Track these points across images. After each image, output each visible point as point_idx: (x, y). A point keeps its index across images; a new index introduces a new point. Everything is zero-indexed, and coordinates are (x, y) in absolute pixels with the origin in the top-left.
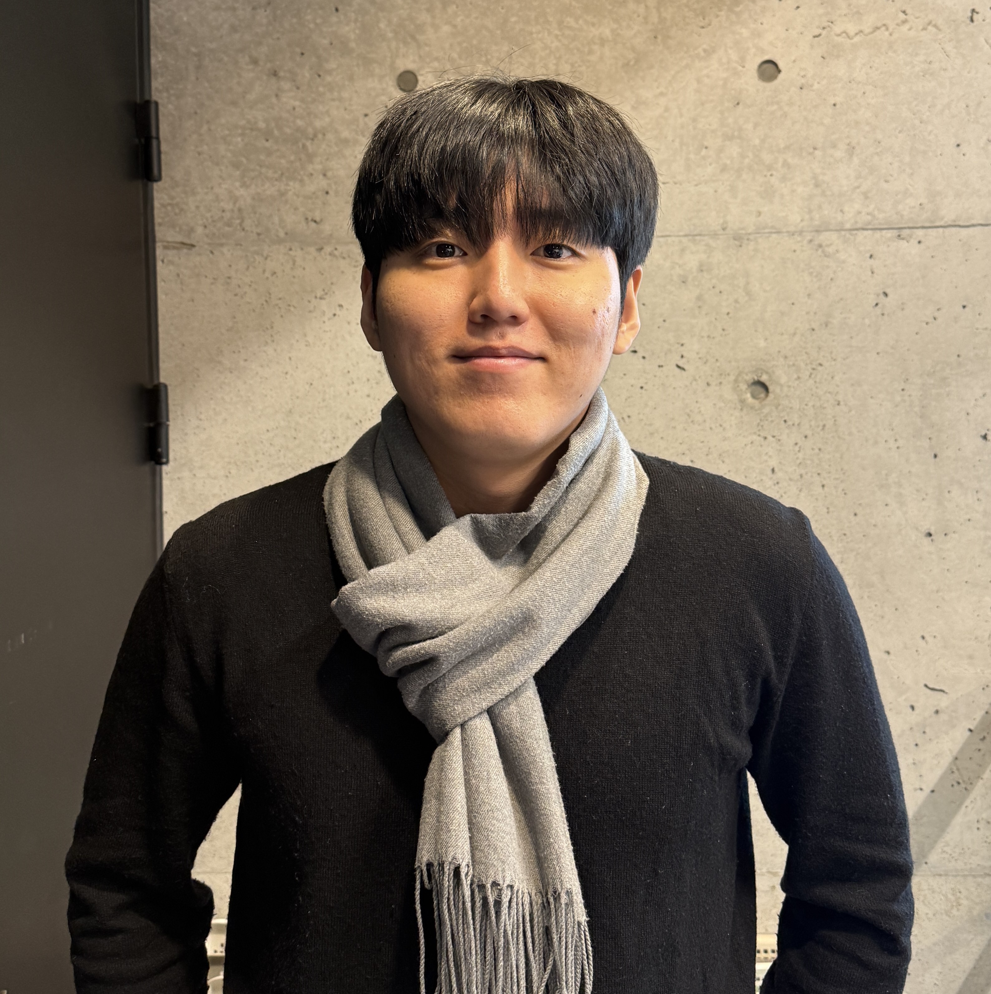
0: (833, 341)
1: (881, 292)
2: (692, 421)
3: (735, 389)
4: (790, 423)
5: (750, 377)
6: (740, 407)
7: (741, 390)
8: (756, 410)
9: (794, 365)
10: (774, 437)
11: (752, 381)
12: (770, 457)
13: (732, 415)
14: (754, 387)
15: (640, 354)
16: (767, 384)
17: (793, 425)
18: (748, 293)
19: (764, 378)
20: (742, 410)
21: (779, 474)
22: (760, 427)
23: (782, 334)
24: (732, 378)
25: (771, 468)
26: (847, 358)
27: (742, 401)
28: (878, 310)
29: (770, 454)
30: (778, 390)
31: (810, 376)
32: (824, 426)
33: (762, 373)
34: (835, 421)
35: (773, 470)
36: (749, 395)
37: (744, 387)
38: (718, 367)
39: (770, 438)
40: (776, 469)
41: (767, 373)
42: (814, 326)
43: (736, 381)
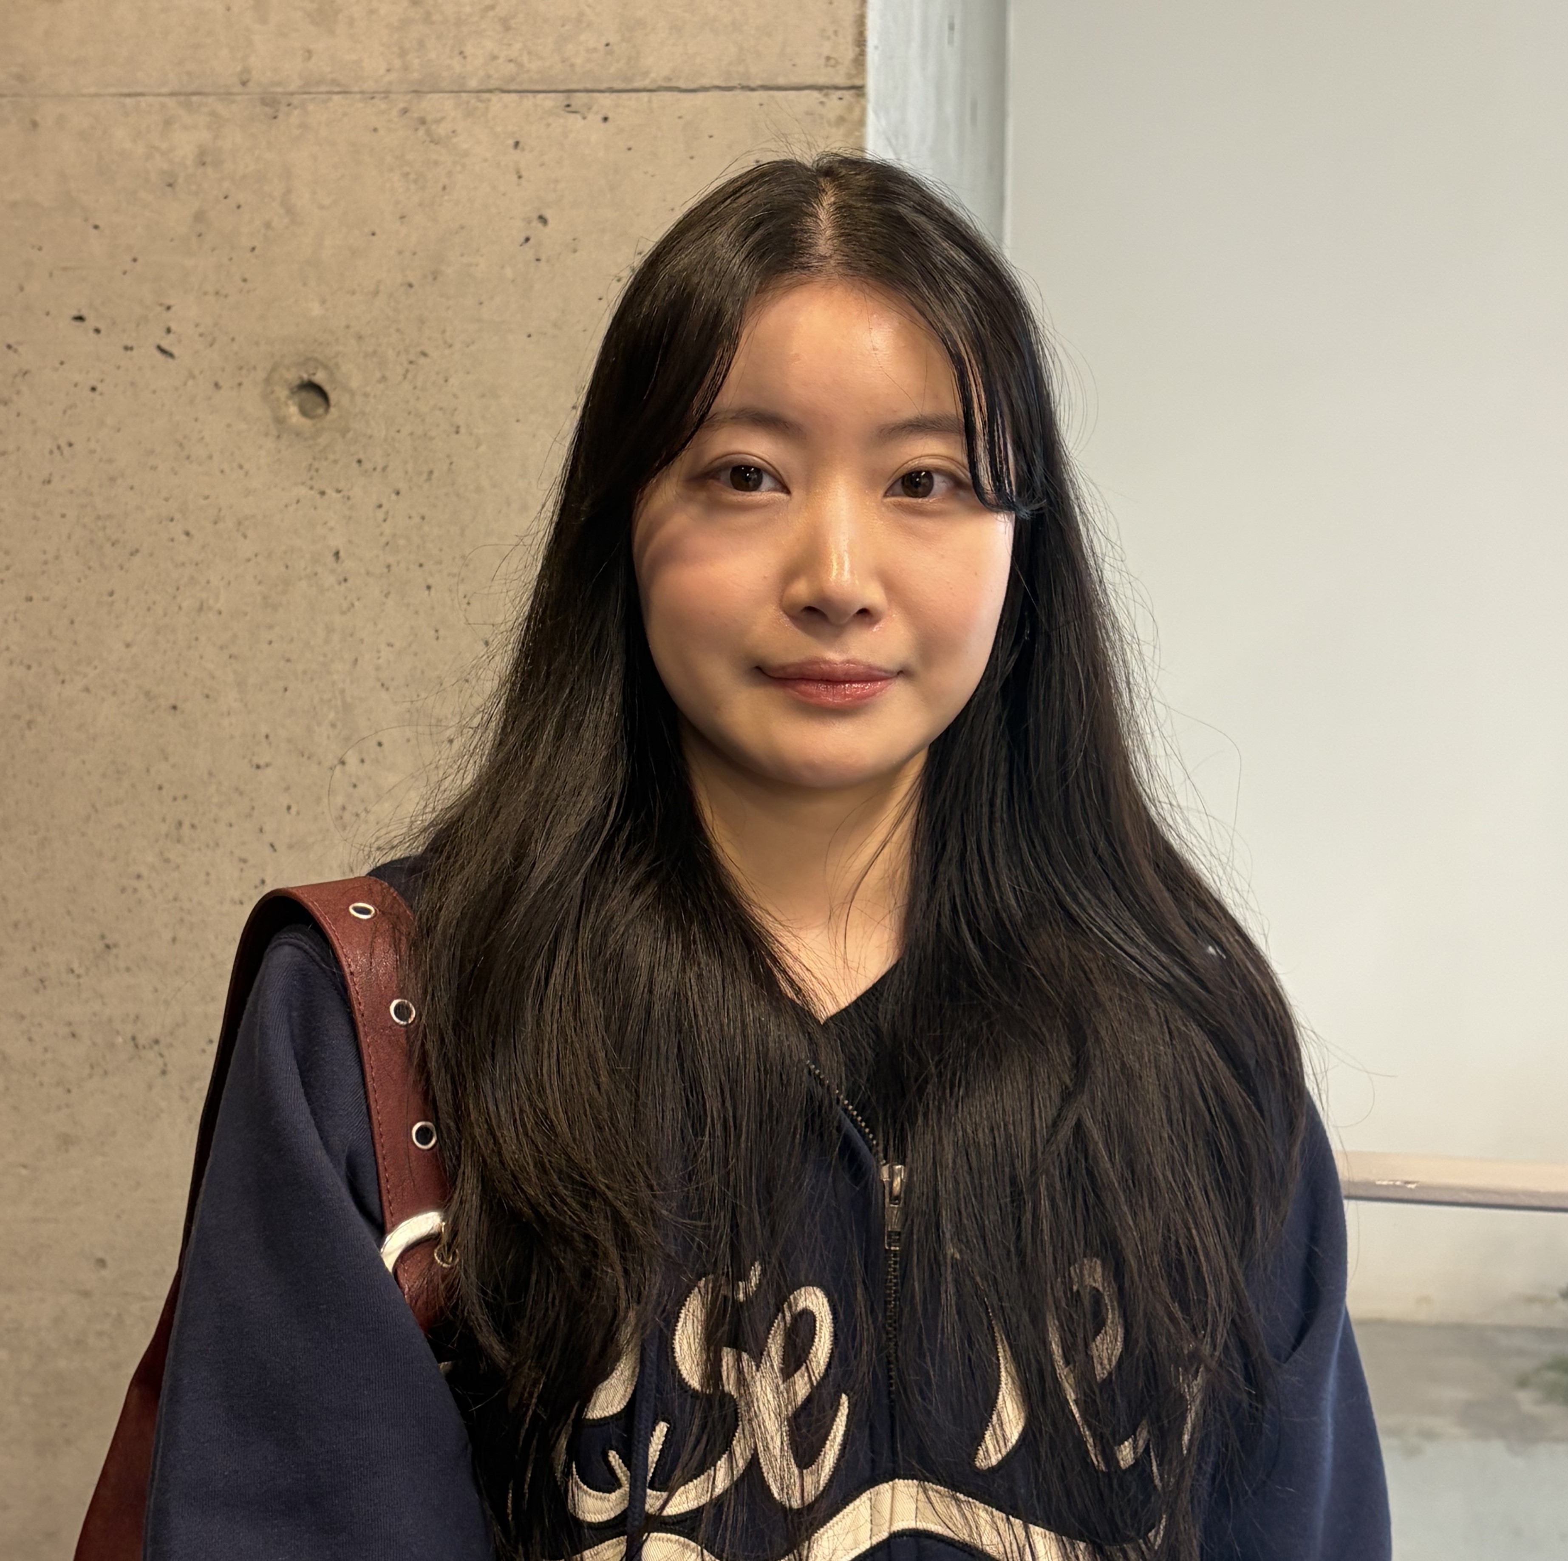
0: (448, 308)
1: (535, 216)
2: (188, 458)
3: (267, 396)
4: (367, 465)
5: (294, 376)
6: (276, 433)
7: (278, 399)
8: (306, 439)
9: (375, 352)
10: (339, 491)
11: (297, 382)
12: (331, 529)
13: (261, 447)
14: (304, 394)
15: (91, 322)
16: (327, 388)
17: (375, 469)
18: (289, 210)
19: (320, 378)
20: (279, 437)
21: (348, 564)
22: (313, 473)
23: (353, 293)
24: (261, 375)
25: (334, 551)
26: (473, 342)
27: (280, 421)
28: (529, 252)
29: (331, 524)
30: (345, 400)
31: (405, 377)
32: (431, 472)
33: (316, 368)
34: (451, 463)
35: (337, 554)
36: (293, 409)
37: (282, 393)
38: (236, 353)
39: (330, 492)
40: (342, 554)
41: (326, 367)
42: (411, 279)
43: (268, 381)
